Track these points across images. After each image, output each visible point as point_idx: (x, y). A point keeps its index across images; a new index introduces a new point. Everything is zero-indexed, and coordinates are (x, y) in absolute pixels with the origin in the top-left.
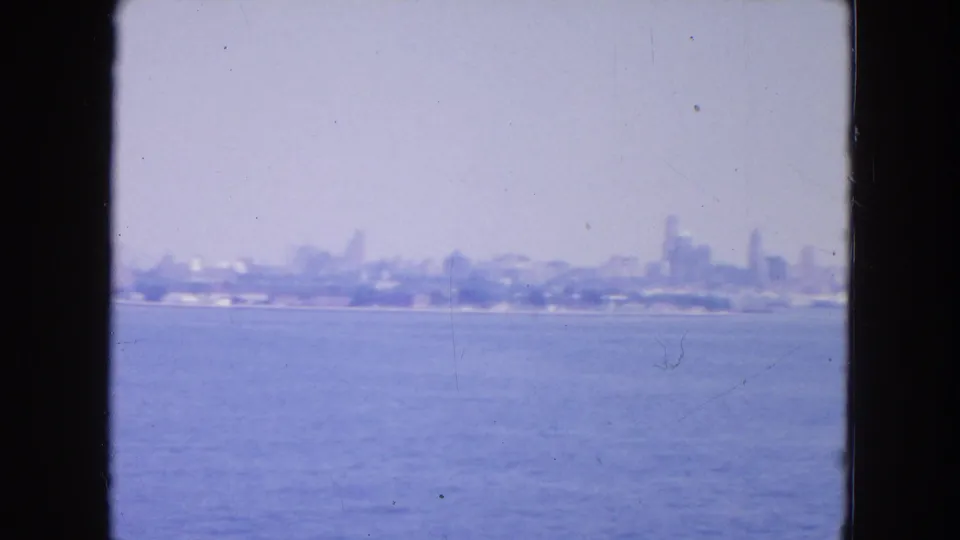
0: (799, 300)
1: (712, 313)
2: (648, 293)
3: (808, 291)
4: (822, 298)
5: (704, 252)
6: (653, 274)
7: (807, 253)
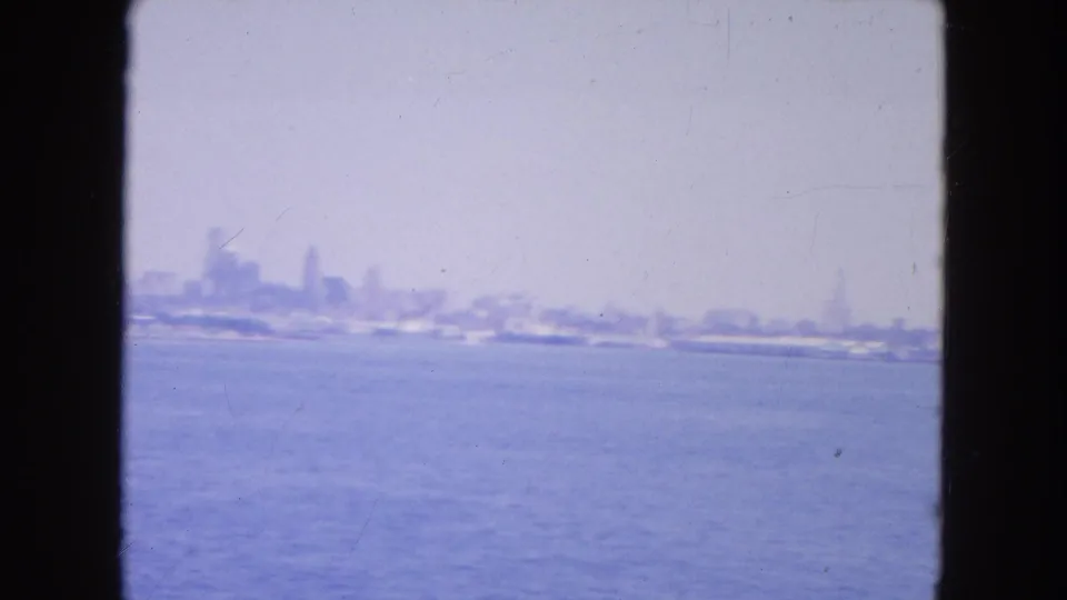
0: (358, 326)
1: (248, 338)
2: (180, 313)
3: (372, 317)
4: (388, 325)
5: (251, 270)
6: (193, 294)
7: (372, 274)
